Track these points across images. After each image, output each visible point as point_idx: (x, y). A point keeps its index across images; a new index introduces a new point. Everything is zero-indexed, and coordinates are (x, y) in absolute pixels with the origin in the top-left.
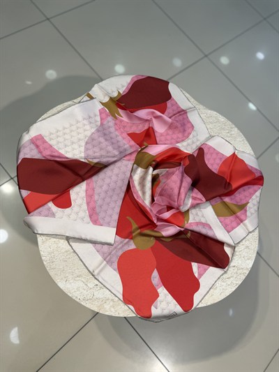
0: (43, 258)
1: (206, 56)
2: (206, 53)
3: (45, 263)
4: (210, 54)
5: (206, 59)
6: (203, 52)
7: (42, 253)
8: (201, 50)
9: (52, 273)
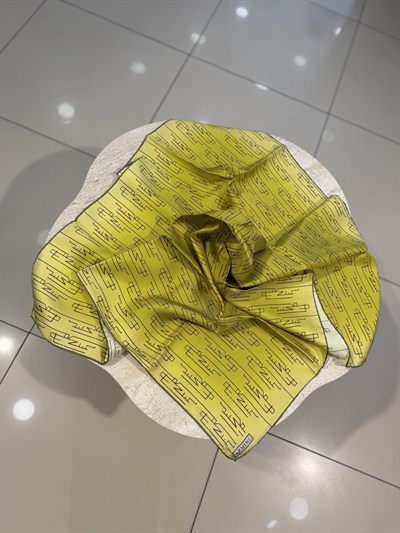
0: (145, 412)
1: (189, 55)
2: (188, 52)
3: (150, 416)
4: (192, 51)
5: (190, 58)
6: (185, 53)
7: (140, 407)
8: (183, 52)
9: (164, 423)
